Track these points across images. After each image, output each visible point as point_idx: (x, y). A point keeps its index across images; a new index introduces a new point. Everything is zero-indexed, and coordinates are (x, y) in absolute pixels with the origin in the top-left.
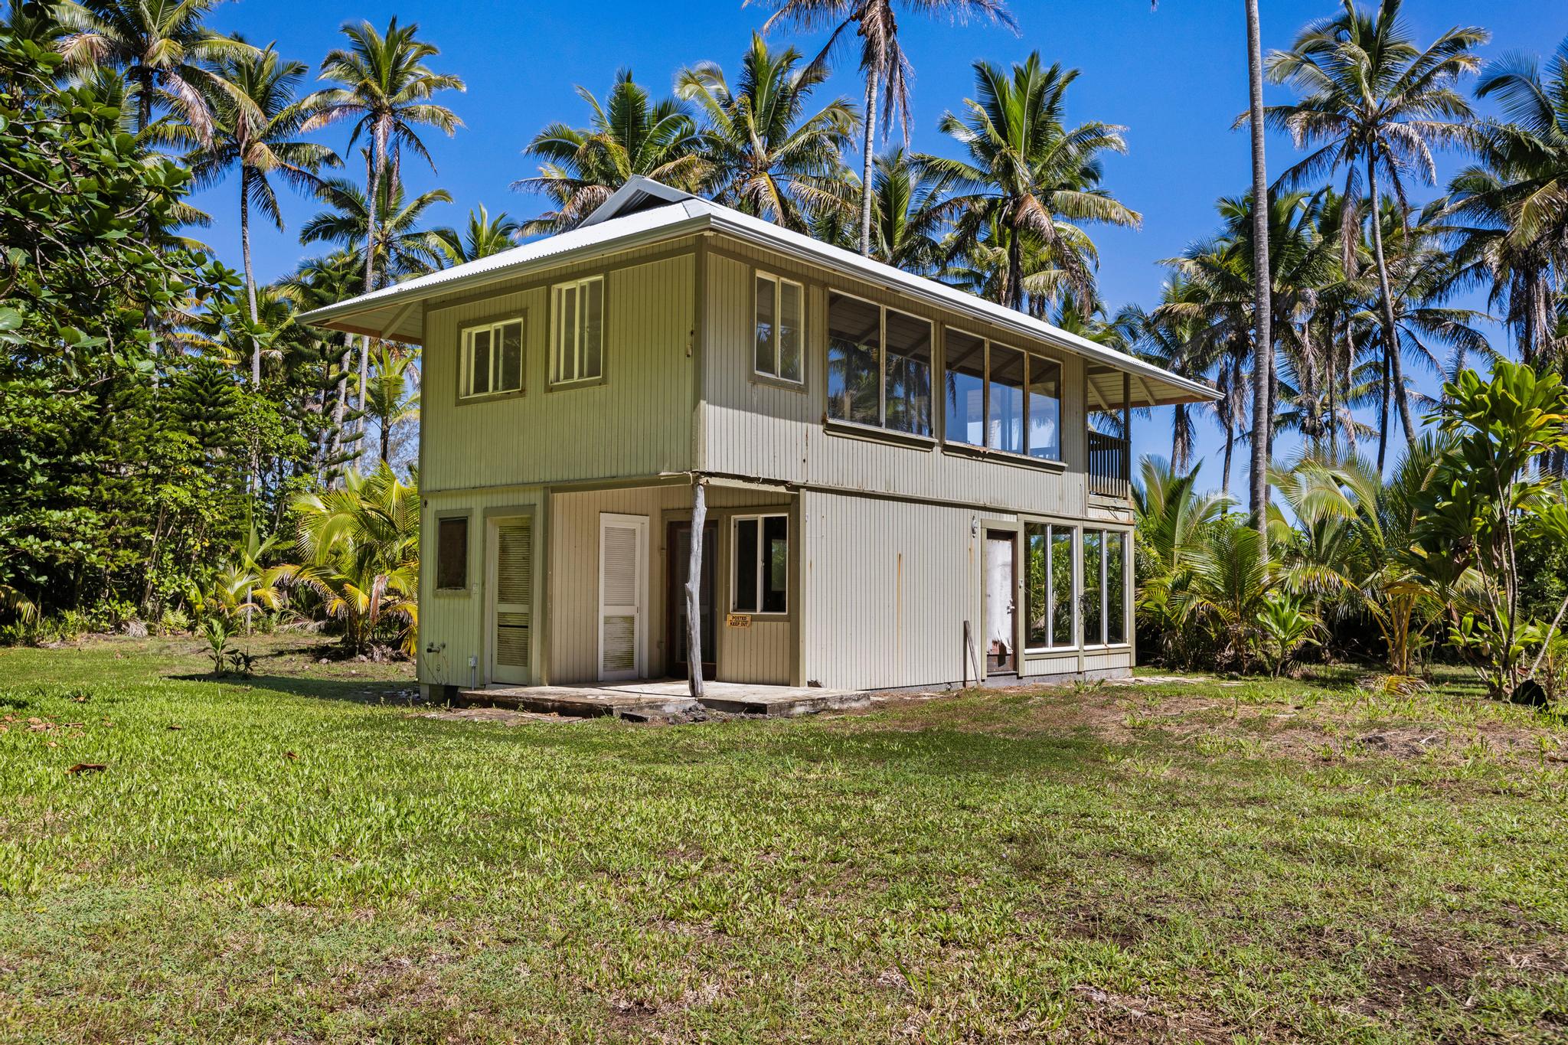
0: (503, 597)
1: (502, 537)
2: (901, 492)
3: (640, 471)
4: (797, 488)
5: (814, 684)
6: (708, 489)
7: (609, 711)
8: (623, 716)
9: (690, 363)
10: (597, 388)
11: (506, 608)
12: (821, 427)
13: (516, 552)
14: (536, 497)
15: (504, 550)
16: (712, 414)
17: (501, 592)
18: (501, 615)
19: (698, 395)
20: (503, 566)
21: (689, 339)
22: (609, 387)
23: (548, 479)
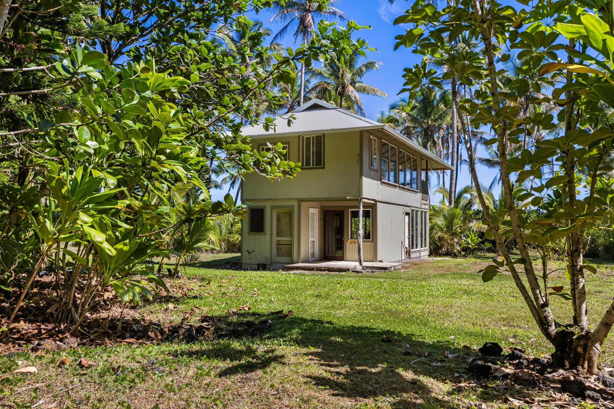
0: (278, 235)
1: (278, 216)
2: (393, 202)
3: (338, 196)
4: (376, 201)
5: (381, 261)
6: (364, 203)
7: (348, 270)
8: (353, 271)
9: (358, 165)
10: (320, 170)
11: (279, 238)
12: (379, 182)
13: (285, 221)
14: (295, 203)
15: (278, 219)
16: (365, 180)
17: (277, 233)
18: (278, 241)
19: (361, 175)
20: (278, 225)
21: (357, 157)
22: (325, 170)
23: (300, 197)
